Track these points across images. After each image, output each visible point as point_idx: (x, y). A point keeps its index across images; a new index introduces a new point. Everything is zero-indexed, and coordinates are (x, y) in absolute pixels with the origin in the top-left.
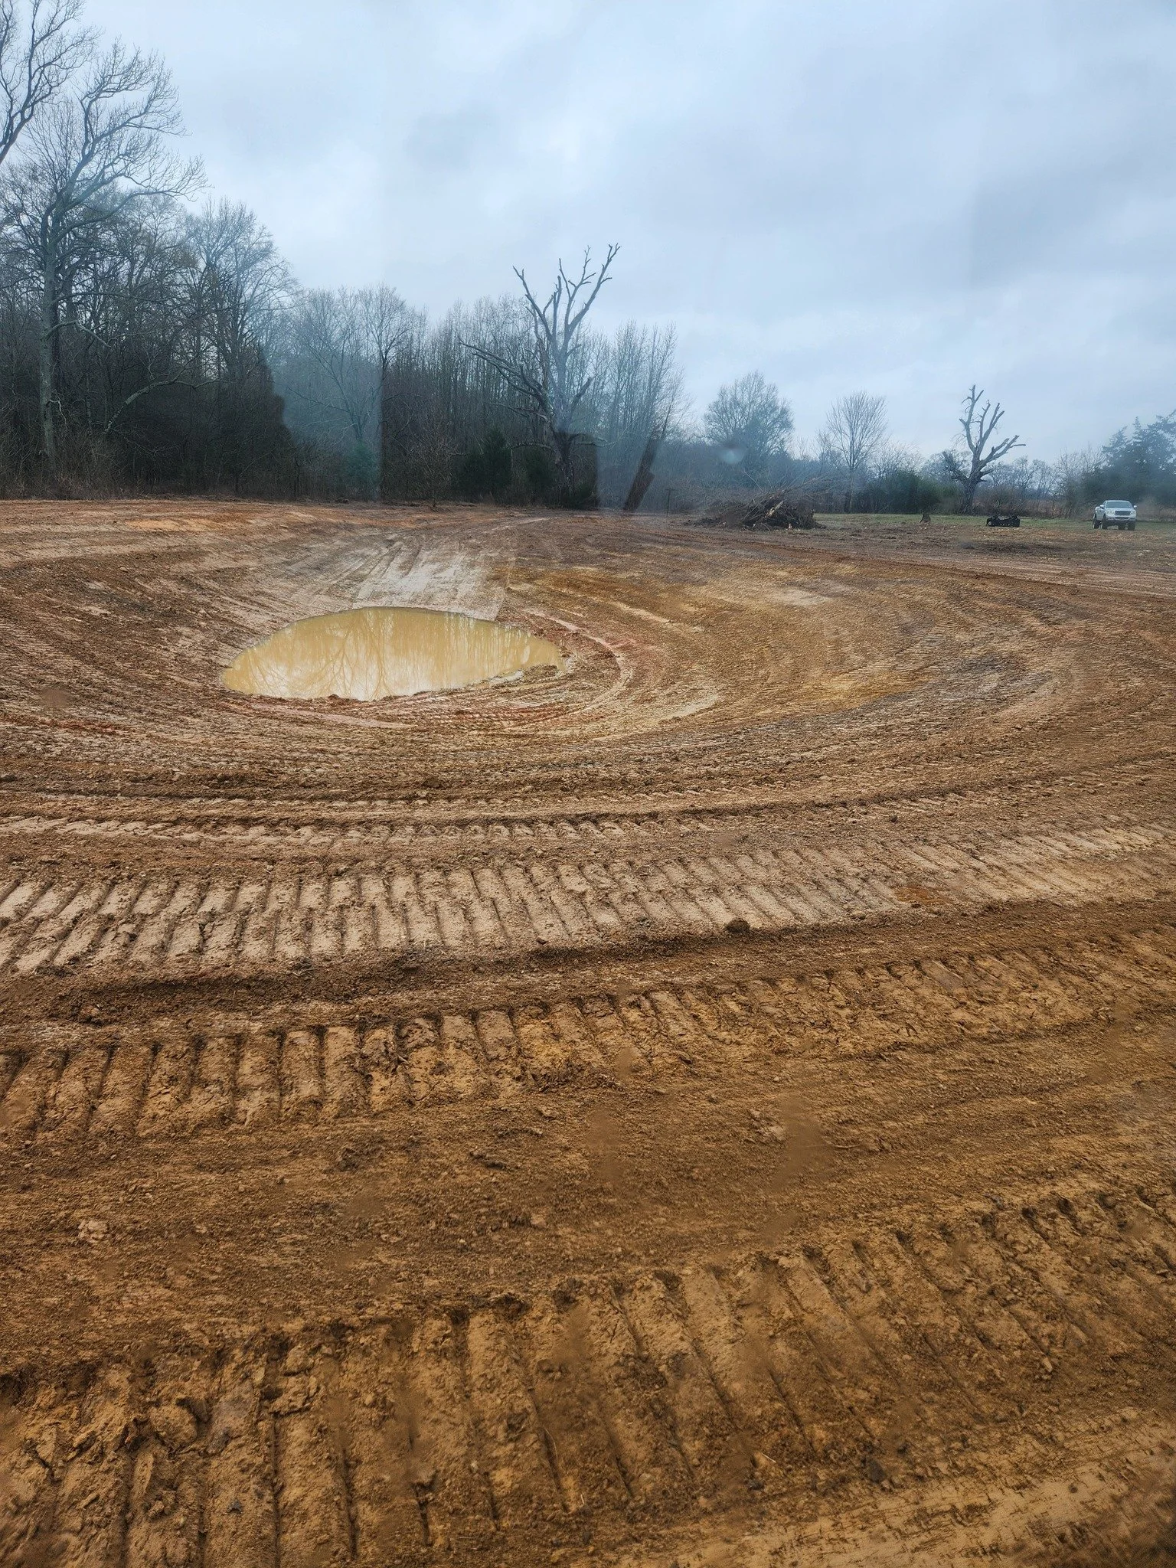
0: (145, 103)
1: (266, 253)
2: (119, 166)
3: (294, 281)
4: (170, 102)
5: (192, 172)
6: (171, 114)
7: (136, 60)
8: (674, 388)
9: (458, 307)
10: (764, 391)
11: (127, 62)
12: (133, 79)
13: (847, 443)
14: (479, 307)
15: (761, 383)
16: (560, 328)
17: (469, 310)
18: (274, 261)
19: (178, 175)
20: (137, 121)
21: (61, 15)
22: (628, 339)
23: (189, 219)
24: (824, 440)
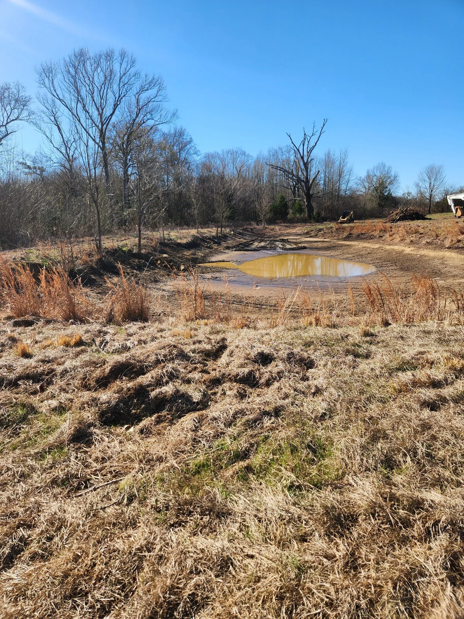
0: (156, 93)
1: (190, 142)
2: (149, 116)
3: (199, 151)
4: (164, 91)
5: (174, 115)
6: (164, 95)
7: (153, 79)
8: (350, 171)
9: (260, 153)
10: (386, 169)
11: (150, 79)
12: (152, 85)
13: (427, 185)
14: (269, 151)
15: (384, 166)
16: (305, 153)
17: (265, 153)
18: (193, 144)
19: (170, 116)
20: (153, 100)
21: (129, 67)
22: (328, 155)
23: (164, 134)
24: (417, 185)
